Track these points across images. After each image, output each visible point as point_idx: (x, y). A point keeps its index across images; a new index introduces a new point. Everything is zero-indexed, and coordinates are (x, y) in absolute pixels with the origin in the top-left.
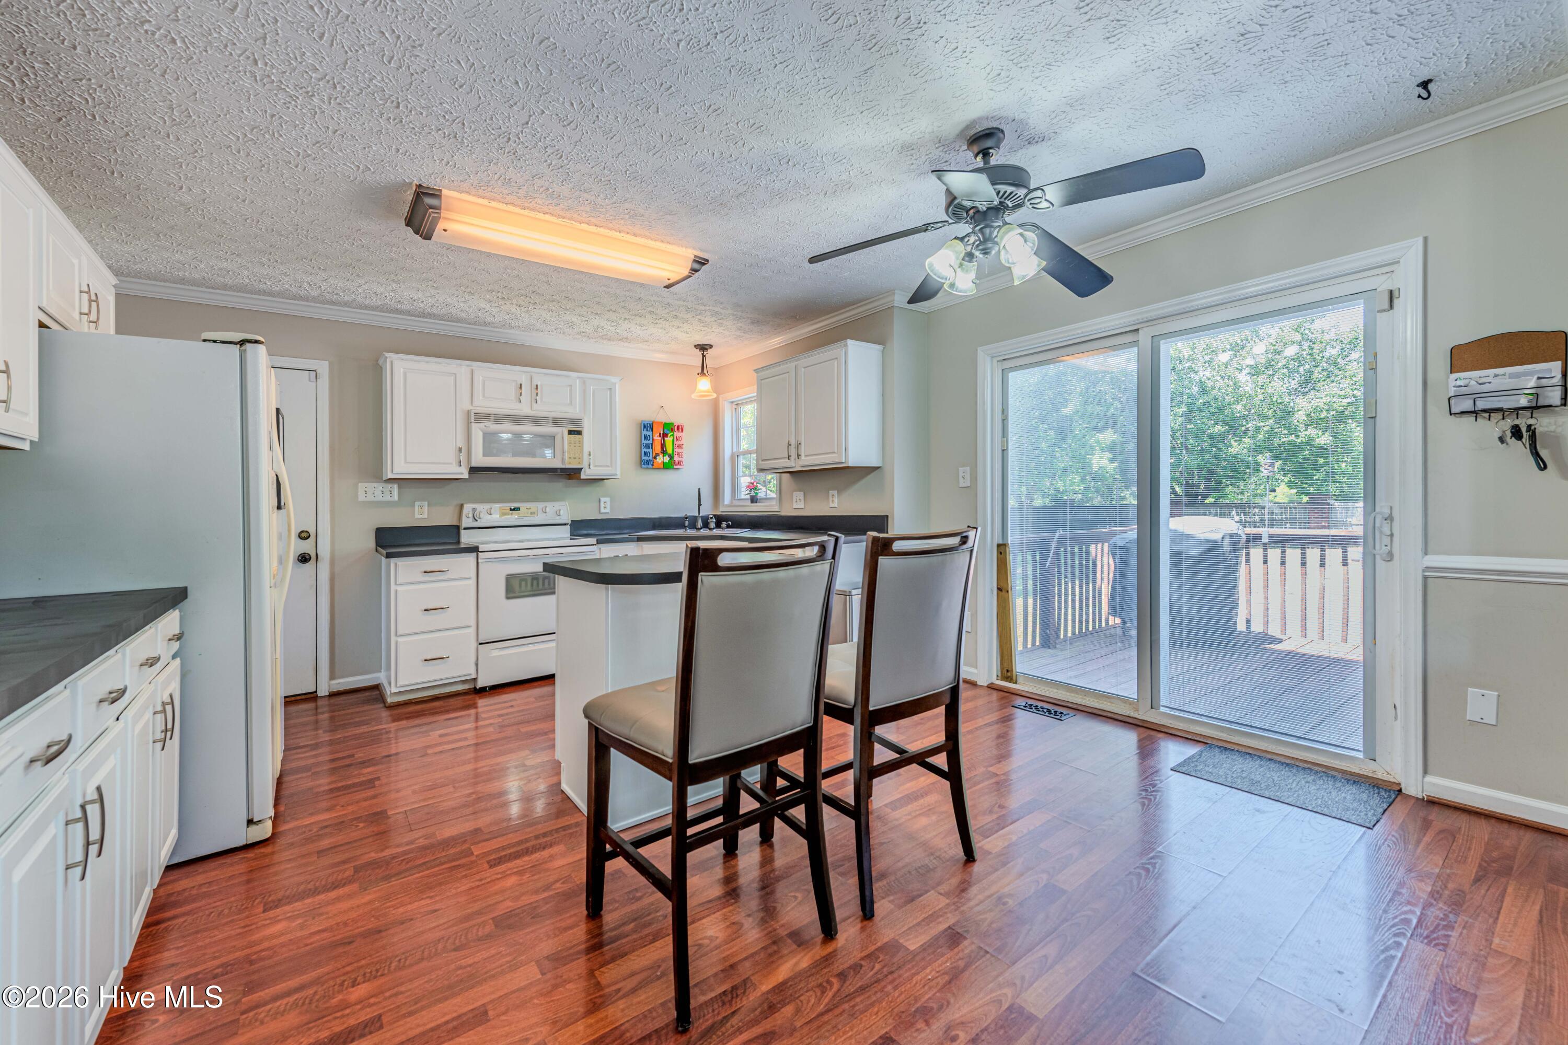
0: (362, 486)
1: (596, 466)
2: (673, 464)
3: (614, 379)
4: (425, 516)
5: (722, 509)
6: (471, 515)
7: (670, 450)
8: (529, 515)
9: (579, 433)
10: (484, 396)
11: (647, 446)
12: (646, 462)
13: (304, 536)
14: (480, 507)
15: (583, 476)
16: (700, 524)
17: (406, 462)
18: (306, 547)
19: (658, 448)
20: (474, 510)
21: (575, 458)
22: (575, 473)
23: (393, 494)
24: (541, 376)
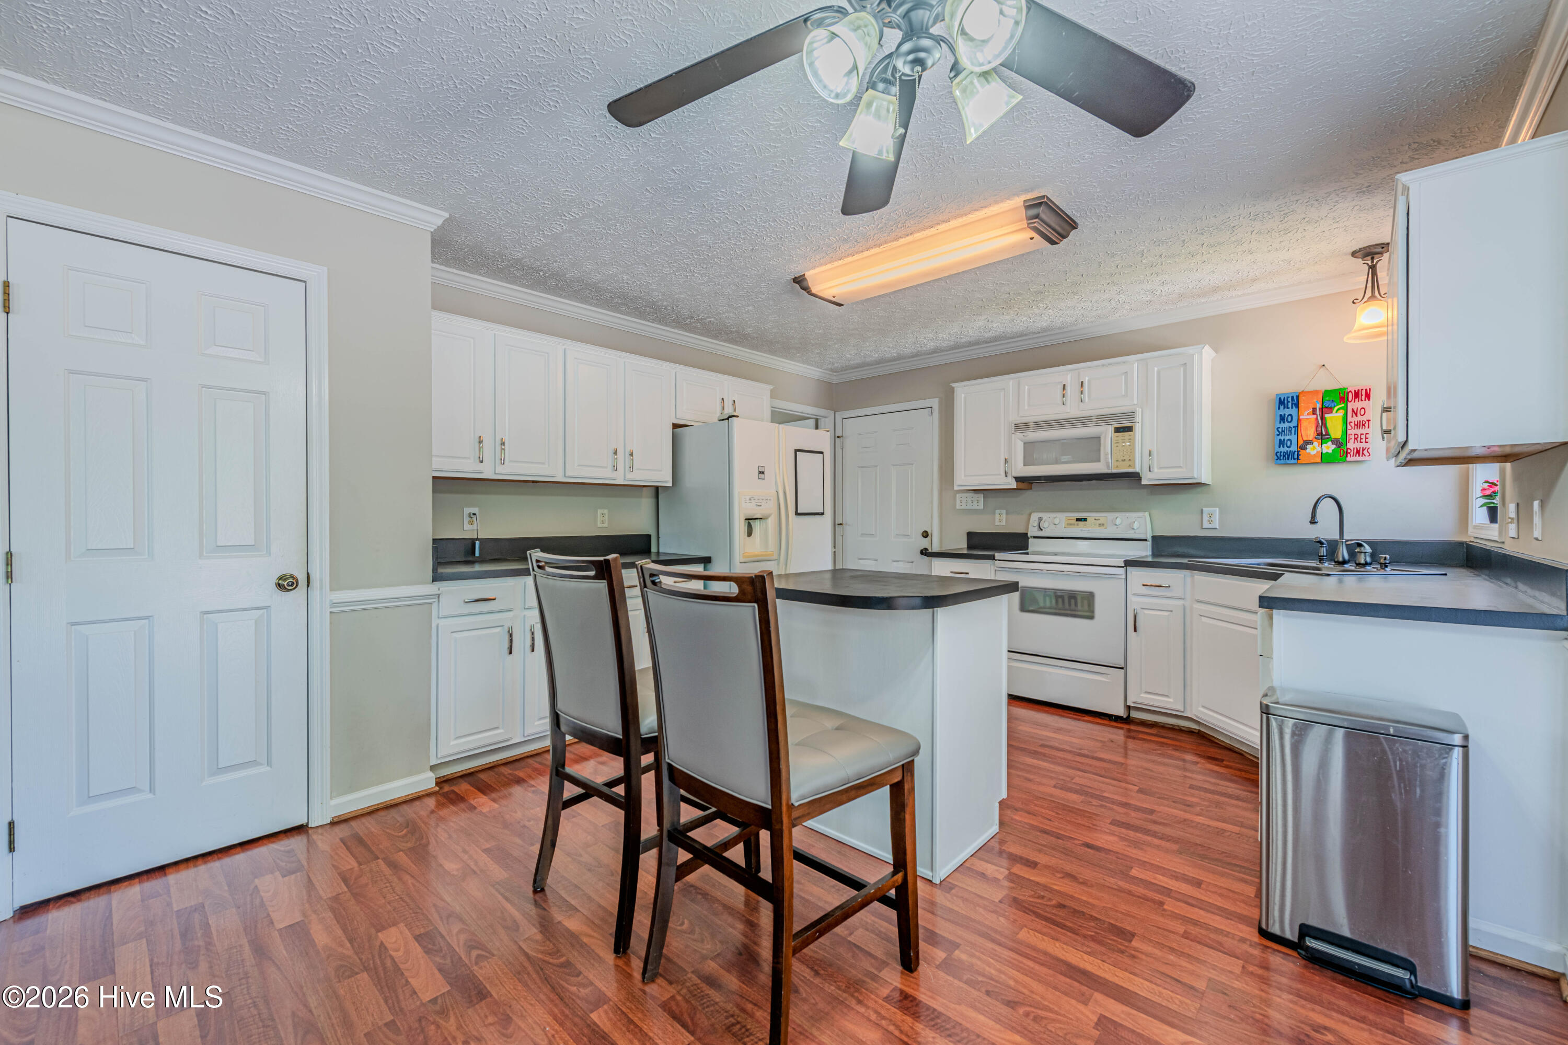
0: (958, 497)
1: (1161, 468)
2: (1346, 454)
4: (1004, 523)
5: (1470, 533)
6: (1036, 524)
7: (1337, 432)
8: (1097, 526)
9: (1129, 429)
10: (1029, 405)
11: (1285, 432)
12: (1288, 455)
13: (926, 535)
14: (1045, 516)
15: (1144, 482)
16: (1343, 553)
17: (965, 476)
18: (926, 543)
19: (1310, 431)
20: (1040, 519)
21: (1123, 460)
22: (1135, 477)
23: (979, 503)
24: (1088, 371)
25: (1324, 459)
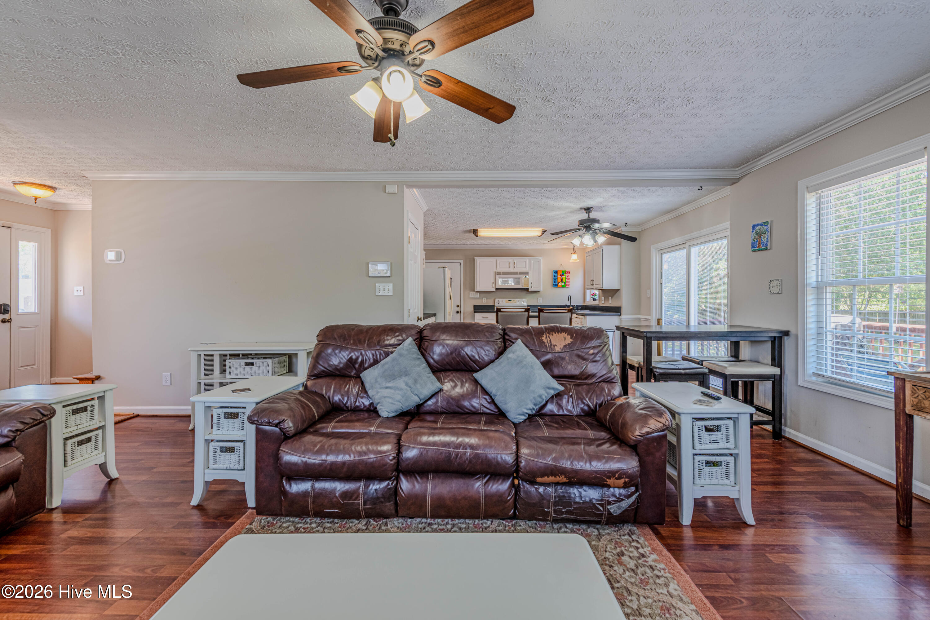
0: (470, 293)
1: (535, 287)
2: (566, 285)
3: (540, 258)
4: (485, 302)
5: (586, 303)
6: (497, 302)
7: (564, 281)
9: (527, 276)
10: (500, 267)
11: (555, 279)
12: (555, 285)
13: (458, 306)
14: (500, 300)
15: (530, 291)
17: (480, 287)
18: (458, 309)
19: (559, 280)
21: (525, 285)
22: (527, 290)
23: (478, 296)
24: (516, 259)
25: (562, 287)
